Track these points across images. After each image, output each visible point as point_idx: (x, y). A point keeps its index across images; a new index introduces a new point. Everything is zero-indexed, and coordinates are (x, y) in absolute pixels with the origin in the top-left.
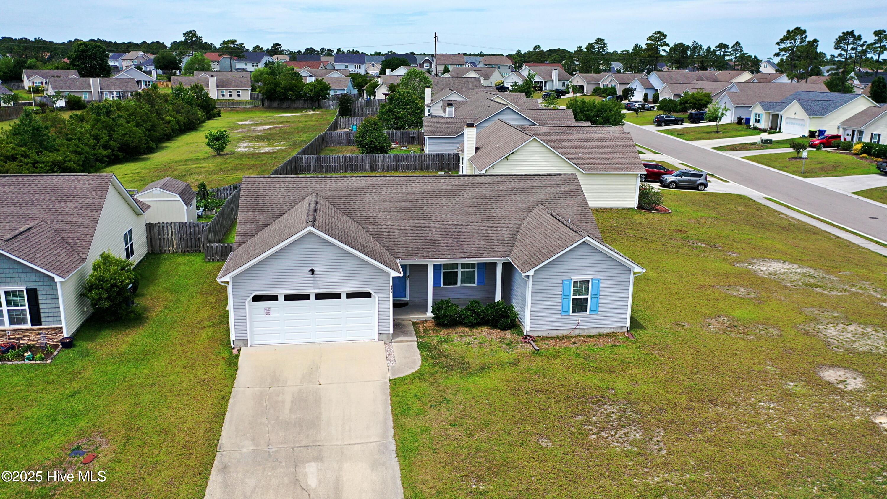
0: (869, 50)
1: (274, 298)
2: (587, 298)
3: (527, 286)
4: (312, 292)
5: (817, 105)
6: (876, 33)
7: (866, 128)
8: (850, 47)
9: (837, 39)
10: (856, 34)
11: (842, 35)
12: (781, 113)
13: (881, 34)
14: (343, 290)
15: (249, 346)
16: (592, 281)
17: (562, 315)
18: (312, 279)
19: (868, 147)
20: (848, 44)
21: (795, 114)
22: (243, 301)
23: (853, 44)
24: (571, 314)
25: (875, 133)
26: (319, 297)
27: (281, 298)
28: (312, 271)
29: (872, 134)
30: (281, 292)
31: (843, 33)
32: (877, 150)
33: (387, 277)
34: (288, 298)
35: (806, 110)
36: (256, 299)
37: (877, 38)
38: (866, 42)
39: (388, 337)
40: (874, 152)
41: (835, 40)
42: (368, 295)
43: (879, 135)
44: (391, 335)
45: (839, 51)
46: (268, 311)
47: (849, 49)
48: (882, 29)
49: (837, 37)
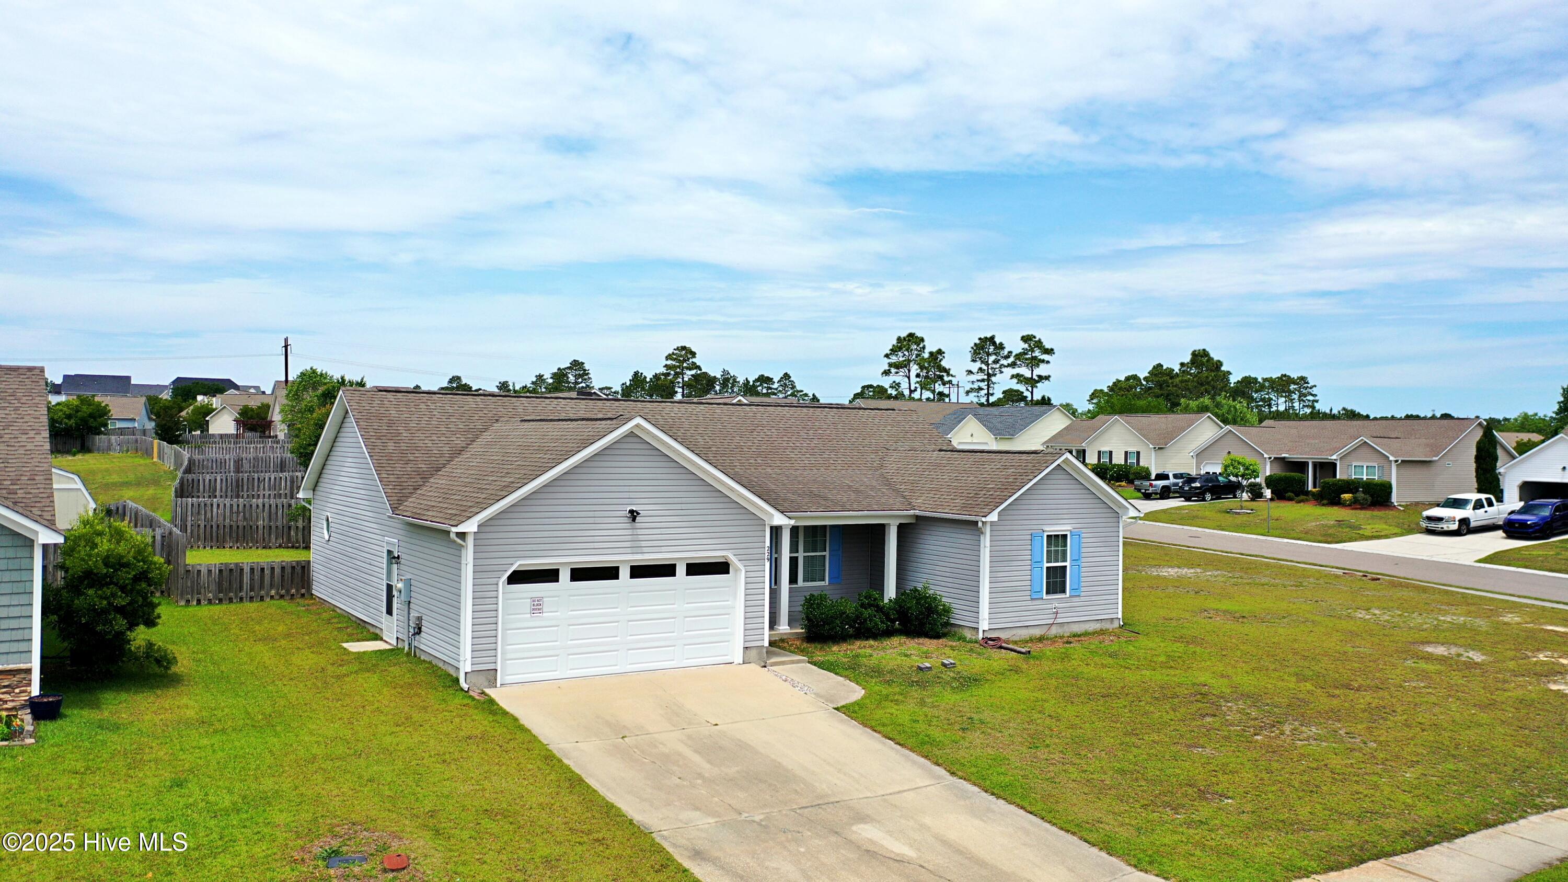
0: (1019, 363)
1: (551, 575)
2: (1066, 567)
3: (982, 545)
4: (624, 559)
5: (1001, 422)
6: (1026, 339)
7: (1089, 444)
8: (992, 358)
9: (972, 348)
10: (998, 341)
11: (978, 342)
12: (949, 436)
13: (1031, 340)
14: (680, 556)
15: (498, 685)
16: (1072, 535)
17: (1032, 599)
18: (629, 532)
19: (1101, 469)
20: (989, 354)
21: (972, 435)
22: (494, 581)
23: (995, 354)
24: (1045, 597)
25: (1103, 449)
26: (638, 572)
27: (565, 575)
28: (634, 515)
29: (1099, 452)
30: (564, 561)
31: (980, 339)
32: (1115, 472)
33: (760, 528)
34: (579, 574)
35: (990, 429)
36: (518, 577)
37: (1026, 346)
38: (1010, 352)
39: (760, 654)
40: (1112, 476)
41: (970, 349)
42: (721, 568)
43: (1111, 453)
44: (765, 650)
45: (978, 364)
46: (537, 606)
47: (990, 362)
48: (1030, 334)
49: (972, 345)
